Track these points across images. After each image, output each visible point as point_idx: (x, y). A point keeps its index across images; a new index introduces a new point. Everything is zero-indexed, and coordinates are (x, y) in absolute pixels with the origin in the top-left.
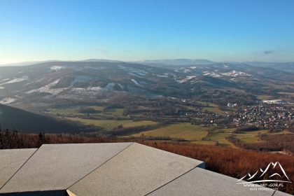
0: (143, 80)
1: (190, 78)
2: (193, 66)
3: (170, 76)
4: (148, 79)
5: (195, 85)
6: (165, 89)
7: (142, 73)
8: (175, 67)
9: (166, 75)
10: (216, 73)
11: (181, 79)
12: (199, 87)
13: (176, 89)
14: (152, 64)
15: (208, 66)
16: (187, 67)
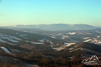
0: (15, 47)
1: (69, 45)
2: (72, 32)
3: (45, 43)
4: (22, 46)
5: (74, 53)
6: (40, 57)
7: (14, 40)
8: (52, 32)
9: (41, 42)
10: (98, 39)
11: (58, 47)
12: (80, 56)
13: (53, 58)
14: (26, 29)
15: (89, 31)
16: (65, 33)
